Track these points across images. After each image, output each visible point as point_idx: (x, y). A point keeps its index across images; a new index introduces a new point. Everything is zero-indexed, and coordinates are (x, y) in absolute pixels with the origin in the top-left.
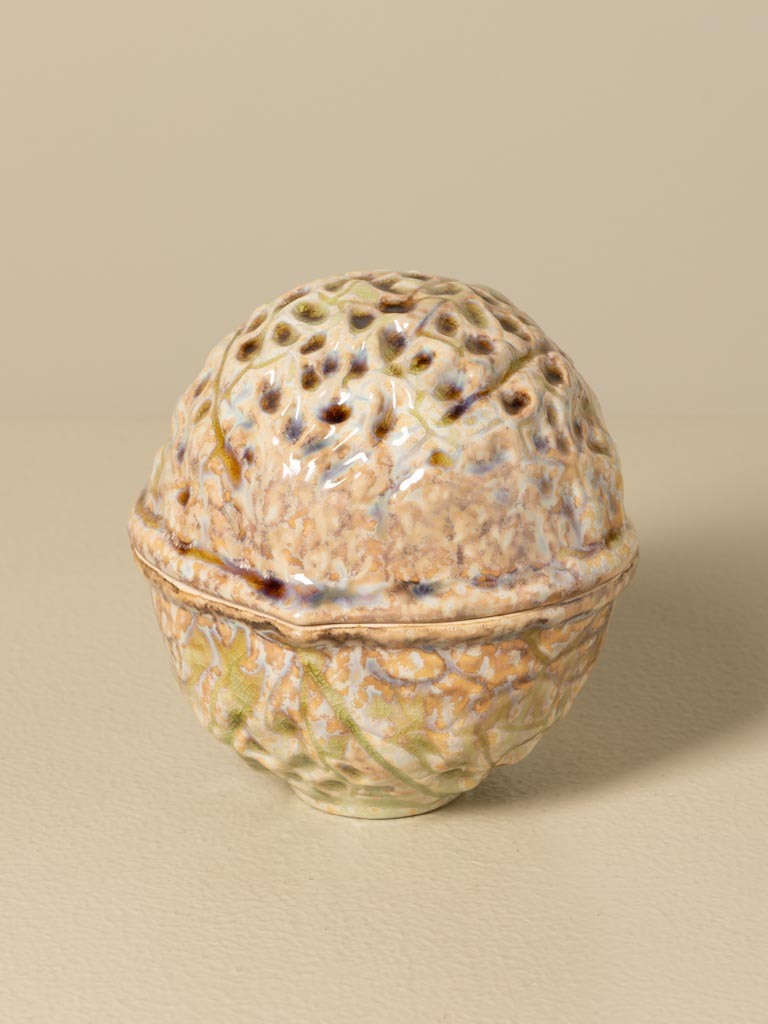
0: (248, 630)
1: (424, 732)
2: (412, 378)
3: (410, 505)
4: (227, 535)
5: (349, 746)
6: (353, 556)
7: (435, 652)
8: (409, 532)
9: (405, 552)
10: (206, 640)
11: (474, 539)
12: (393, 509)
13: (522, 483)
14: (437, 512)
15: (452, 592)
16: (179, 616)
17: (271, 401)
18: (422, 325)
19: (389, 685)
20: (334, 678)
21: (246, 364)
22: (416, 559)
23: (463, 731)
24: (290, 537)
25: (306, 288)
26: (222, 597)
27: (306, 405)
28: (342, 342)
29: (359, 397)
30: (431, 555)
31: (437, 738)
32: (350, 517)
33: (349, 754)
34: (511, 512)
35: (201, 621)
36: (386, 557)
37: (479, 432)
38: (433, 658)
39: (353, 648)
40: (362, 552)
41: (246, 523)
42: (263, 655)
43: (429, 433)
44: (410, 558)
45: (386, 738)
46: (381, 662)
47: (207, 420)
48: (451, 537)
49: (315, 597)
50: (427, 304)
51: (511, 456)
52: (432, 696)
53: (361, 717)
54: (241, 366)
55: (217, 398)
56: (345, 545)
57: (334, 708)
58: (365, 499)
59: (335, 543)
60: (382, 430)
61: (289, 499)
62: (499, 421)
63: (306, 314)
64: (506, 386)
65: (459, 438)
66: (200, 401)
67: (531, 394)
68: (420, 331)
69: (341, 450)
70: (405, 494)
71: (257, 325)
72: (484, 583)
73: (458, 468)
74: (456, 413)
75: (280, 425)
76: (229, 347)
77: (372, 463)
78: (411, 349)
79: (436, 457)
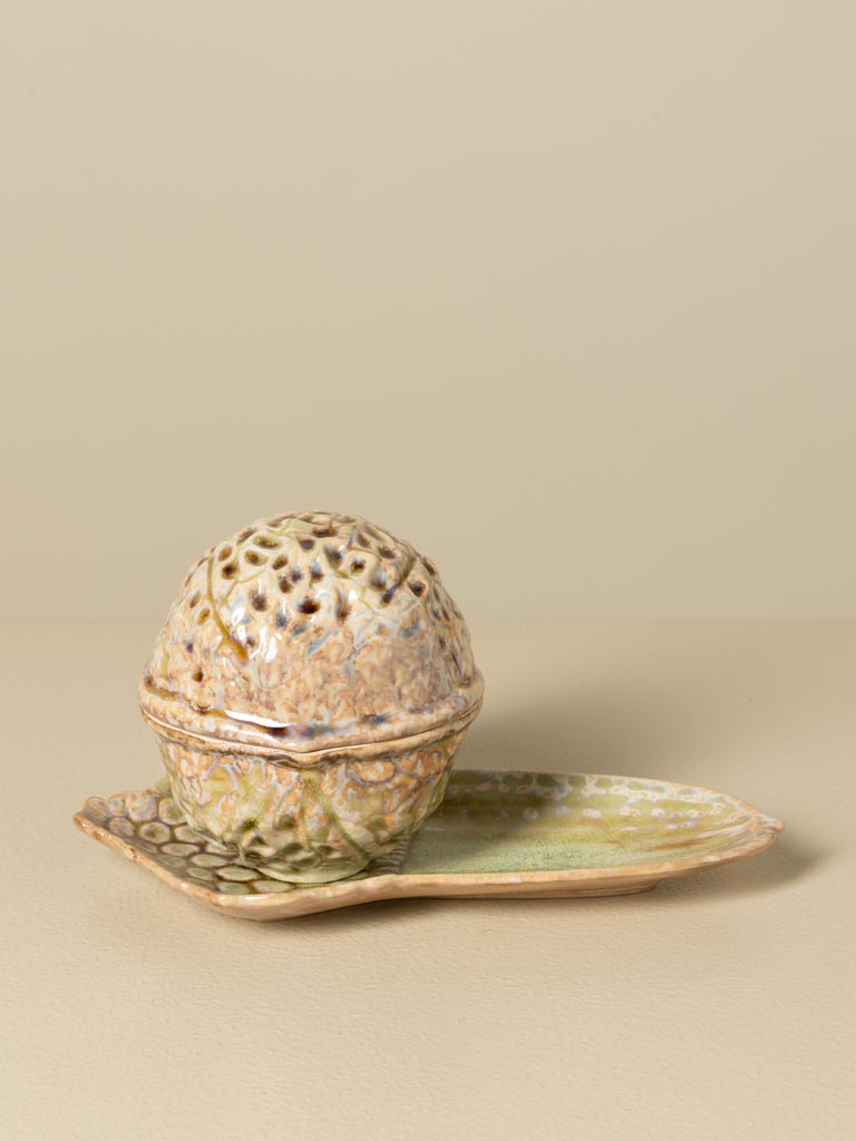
0: (263, 761)
1: (380, 816)
2: (354, 578)
3: (369, 664)
4: (238, 698)
5: (331, 832)
6: (332, 701)
7: (390, 761)
8: (368, 682)
9: (366, 695)
10: (230, 775)
11: (408, 682)
12: (357, 667)
13: (431, 643)
14: (385, 666)
15: (398, 719)
16: (200, 761)
17: (260, 604)
18: (350, 543)
19: (361, 786)
20: (326, 788)
21: (232, 581)
22: (374, 699)
23: (404, 811)
24: (288, 694)
25: (253, 527)
26: (239, 741)
27: (288, 604)
29: (323, 593)
30: (382, 695)
31: (388, 819)
32: (329, 675)
33: (330, 838)
34: (427, 662)
35: (223, 760)
36: (354, 701)
37: (404, 610)
38: (389, 765)
39: (340, 765)
40: (338, 698)
41: (253, 688)
42: (275, 777)
43: (374, 613)
44: (369, 699)
45: (357, 824)
46: (358, 772)
47: (210, 621)
48: (394, 682)
49: (310, 733)
50: (344, 530)
51: (423, 624)
52: (387, 790)
53: (341, 812)
54: (228, 583)
55: (214, 608)
56: (327, 695)
57: (324, 808)
58: (339, 662)
59: (320, 695)
60: (342, 614)
61: (286, 668)
62: (413, 602)
63: (264, 543)
64: (409, 579)
65: (394, 615)
66: (199, 609)
67: (425, 582)
68: (349, 547)
69: (317, 631)
70: (365, 656)
71: (225, 555)
72: (415, 711)
73: (395, 636)
74: (387, 599)
75: (272, 619)
76: (210, 572)
77: (340, 637)
78: (348, 559)
79: (381, 630)
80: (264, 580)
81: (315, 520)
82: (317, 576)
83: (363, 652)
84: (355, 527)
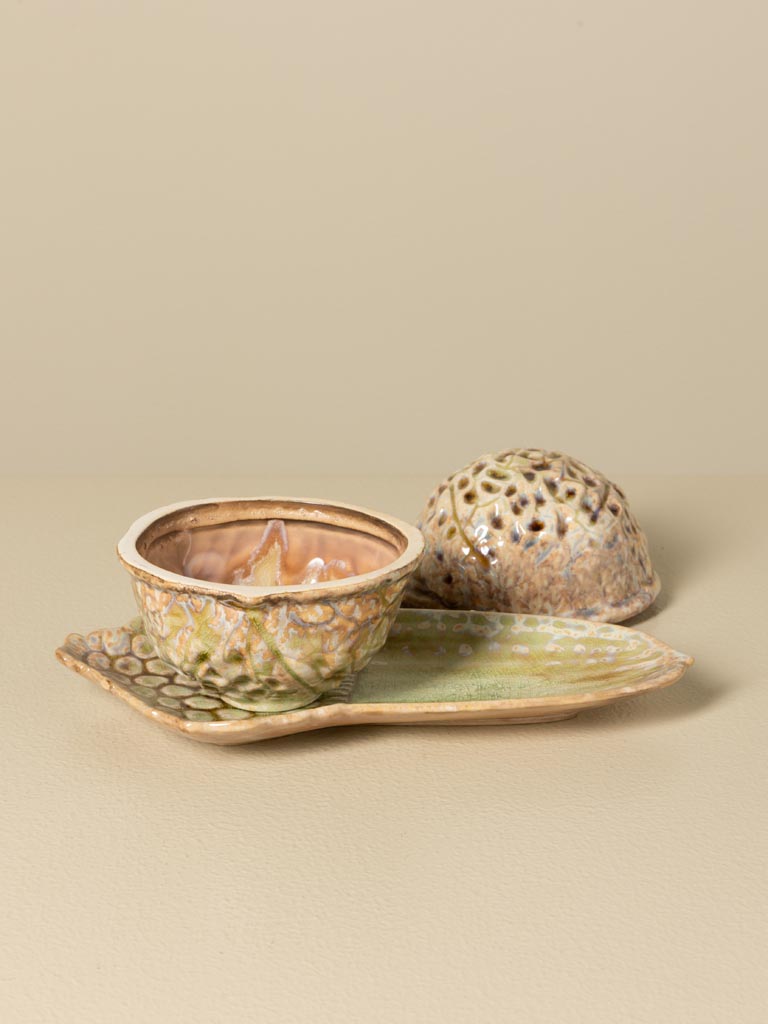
0: (213, 600)
2: (569, 503)
3: (582, 569)
8: (582, 583)
9: (580, 594)
11: (611, 583)
12: (573, 572)
13: (626, 552)
14: (594, 571)
15: (603, 612)
17: (497, 523)
18: (562, 475)
21: (473, 506)
22: (586, 597)
27: (520, 525)
28: (526, 489)
29: (547, 515)
30: (592, 593)
32: (553, 579)
34: (624, 567)
35: (179, 598)
37: (607, 527)
40: (559, 597)
41: (493, 589)
43: (586, 530)
44: (582, 597)
47: (457, 537)
48: (600, 583)
50: (555, 464)
51: (620, 538)
54: (470, 507)
55: (459, 526)
56: (550, 595)
58: (560, 569)
60: (562, 531)
62: (613, 521)
63: (494, 475)
64: (608, 502)
65: (599, 532)
66: (445, 528)
67: (619, 505)
68: (563, 478)
69: (543, 544)
70: (579, 564)
71: (463, 484)
72: (616, 605)
73: (601, 548)
74: (594, 519)
75: (508, 535)
76: (453, 497)
77: (561, 550)
78: (562, 488)
79: (591, 543)
80: (501, 505)
81: (530, 456)
82: (540, 501)
83: (579, 560)
84: (563, 462)
